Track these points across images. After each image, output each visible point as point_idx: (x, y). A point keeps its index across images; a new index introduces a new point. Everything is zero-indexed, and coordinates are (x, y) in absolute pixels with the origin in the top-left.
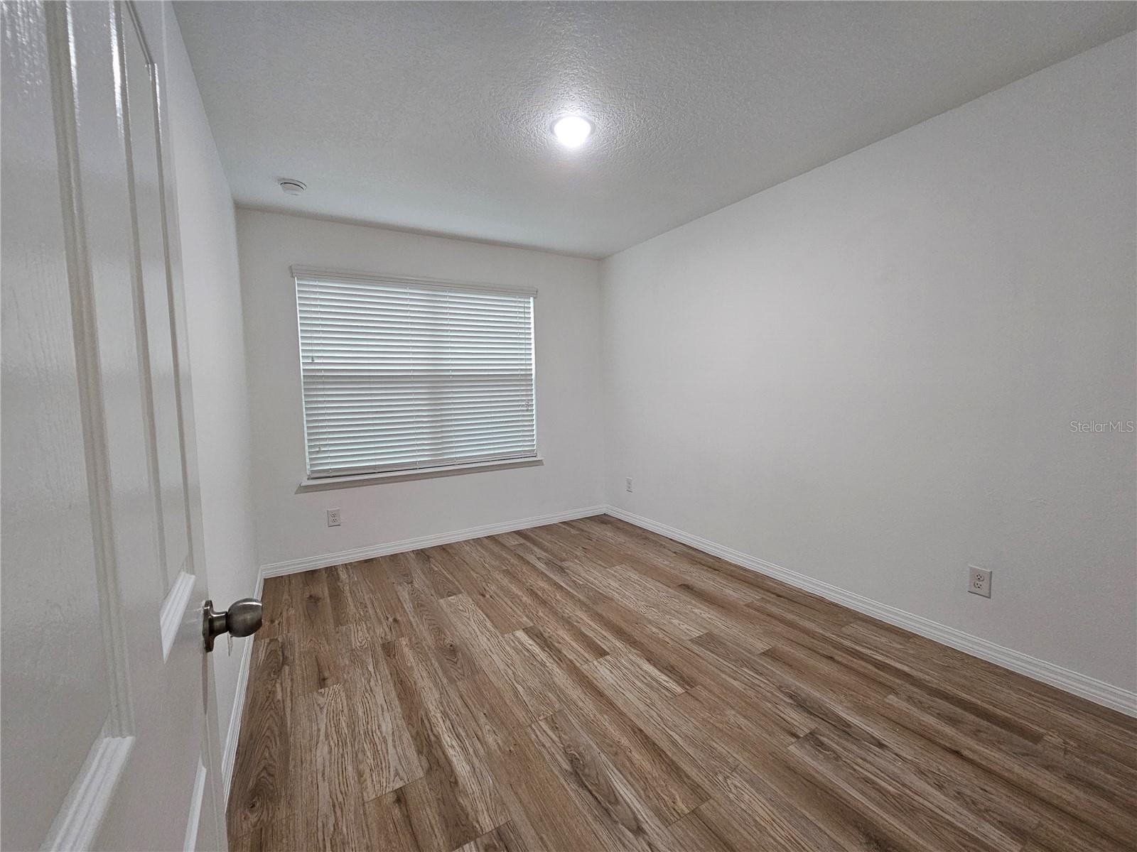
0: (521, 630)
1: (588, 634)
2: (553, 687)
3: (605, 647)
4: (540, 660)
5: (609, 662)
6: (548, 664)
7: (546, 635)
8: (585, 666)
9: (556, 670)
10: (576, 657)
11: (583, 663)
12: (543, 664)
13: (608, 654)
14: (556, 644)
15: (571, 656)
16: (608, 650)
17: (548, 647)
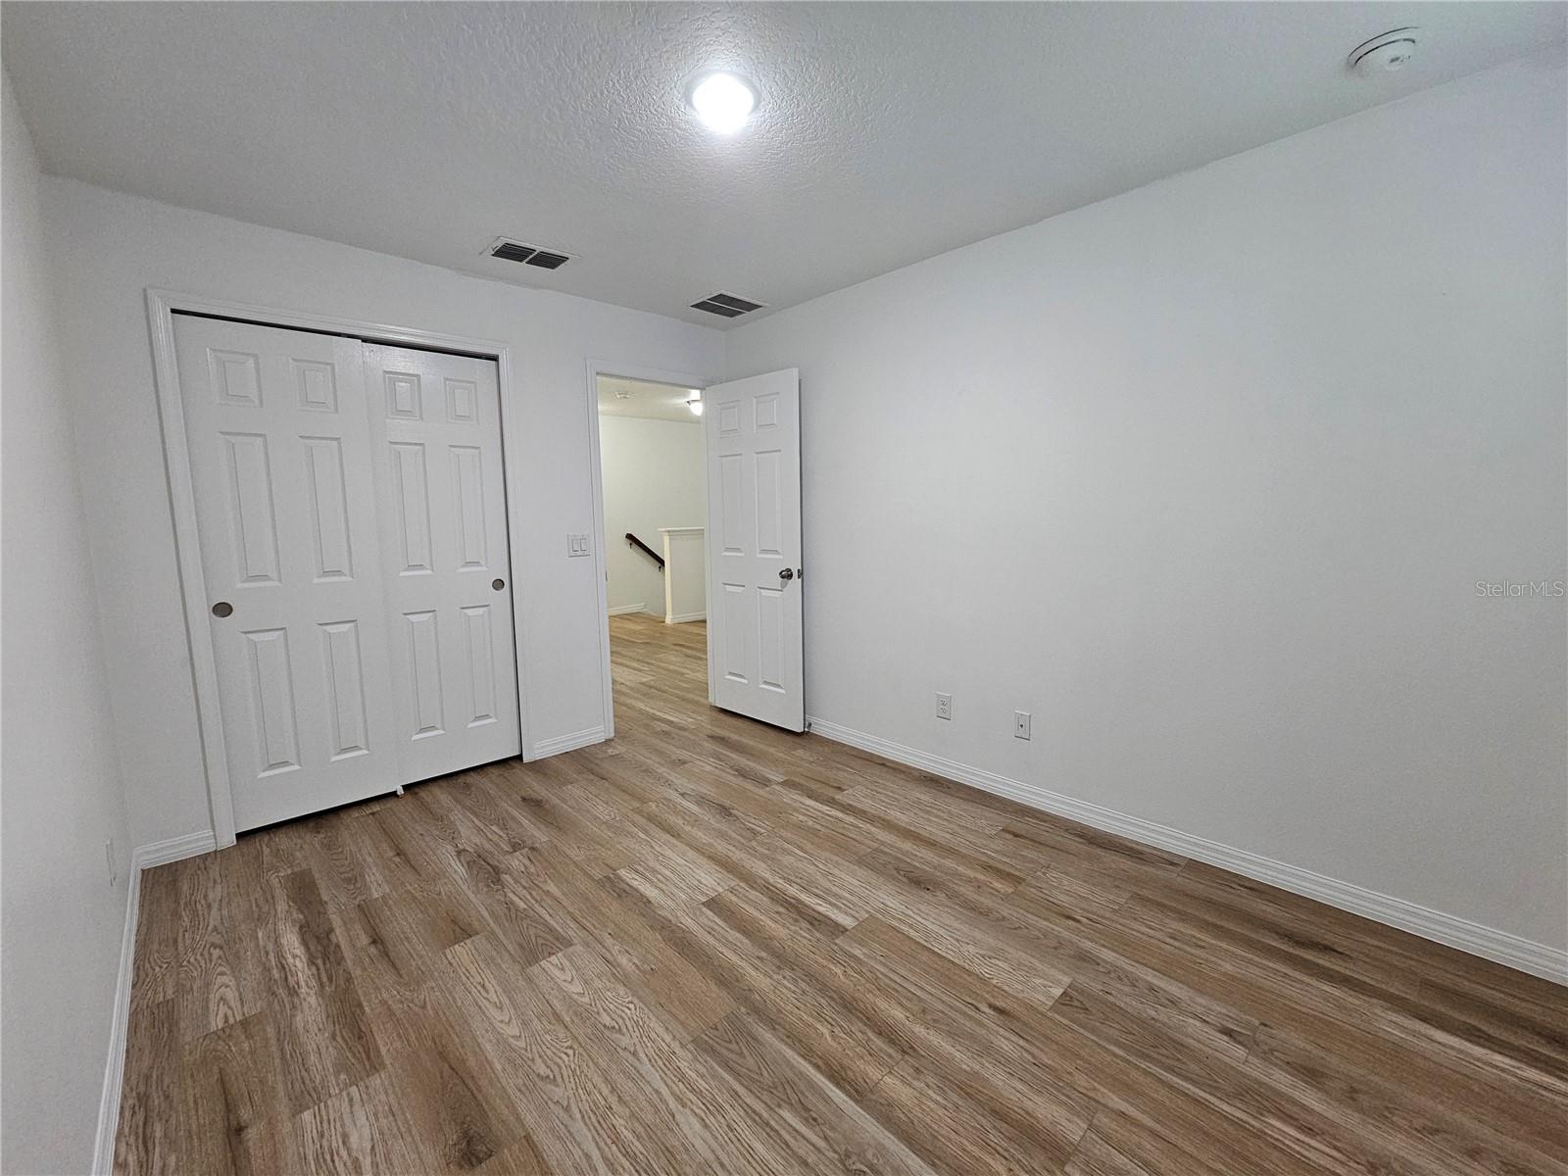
0: (849, 928)
1: (738, 935)
2: (764, 858)
3: (709, 913)
4: (793, 884)
5: (702, 893)
6: (780, 881)
7: (805, 925)
8: (733, 884)
9: (767, 875)
10: (747, 894)
11: (737, 887)
12: (789, 881)
13: (703, 904)
14: (781, 910)
15: (754, 894)
16: (704, 909)
17: (790, 904)
